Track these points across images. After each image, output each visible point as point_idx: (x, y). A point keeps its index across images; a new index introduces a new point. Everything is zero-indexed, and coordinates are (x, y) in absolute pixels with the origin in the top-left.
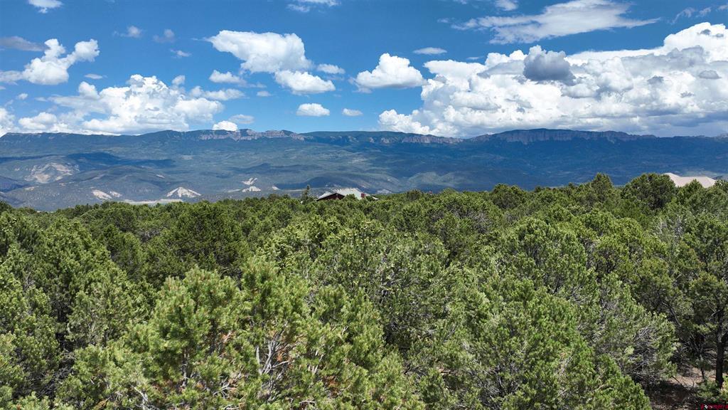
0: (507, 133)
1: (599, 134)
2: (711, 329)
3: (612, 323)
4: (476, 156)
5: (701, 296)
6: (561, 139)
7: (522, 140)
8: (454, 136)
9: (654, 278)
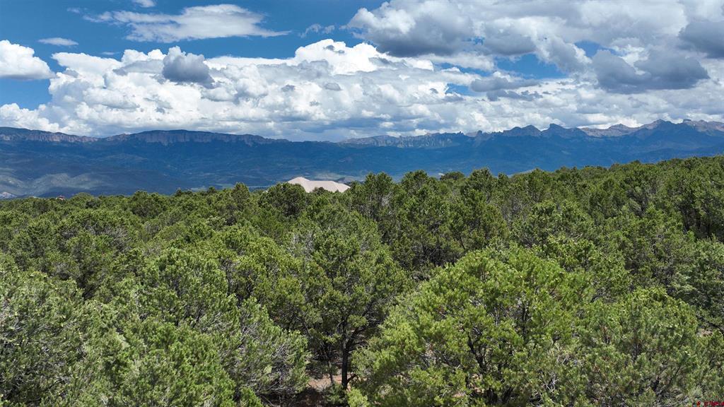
0: (145, 133)
1: (238, 137)
2: (337, 339)
3: (251, 347)
4: (112, 157)
5: (328, 310)
6: (201, 141)
7: (162, 141)
8: (88, 135)
9: (288, 296)
